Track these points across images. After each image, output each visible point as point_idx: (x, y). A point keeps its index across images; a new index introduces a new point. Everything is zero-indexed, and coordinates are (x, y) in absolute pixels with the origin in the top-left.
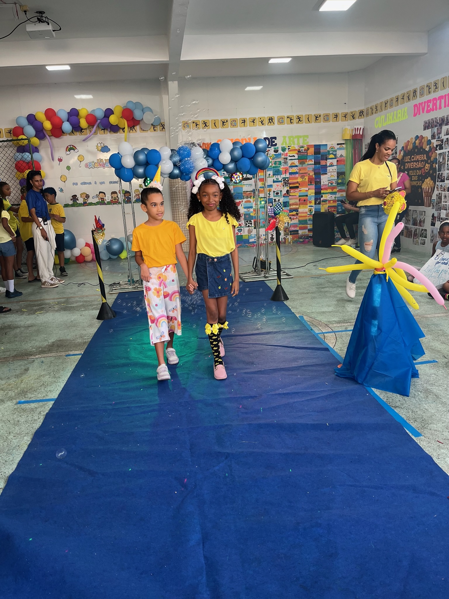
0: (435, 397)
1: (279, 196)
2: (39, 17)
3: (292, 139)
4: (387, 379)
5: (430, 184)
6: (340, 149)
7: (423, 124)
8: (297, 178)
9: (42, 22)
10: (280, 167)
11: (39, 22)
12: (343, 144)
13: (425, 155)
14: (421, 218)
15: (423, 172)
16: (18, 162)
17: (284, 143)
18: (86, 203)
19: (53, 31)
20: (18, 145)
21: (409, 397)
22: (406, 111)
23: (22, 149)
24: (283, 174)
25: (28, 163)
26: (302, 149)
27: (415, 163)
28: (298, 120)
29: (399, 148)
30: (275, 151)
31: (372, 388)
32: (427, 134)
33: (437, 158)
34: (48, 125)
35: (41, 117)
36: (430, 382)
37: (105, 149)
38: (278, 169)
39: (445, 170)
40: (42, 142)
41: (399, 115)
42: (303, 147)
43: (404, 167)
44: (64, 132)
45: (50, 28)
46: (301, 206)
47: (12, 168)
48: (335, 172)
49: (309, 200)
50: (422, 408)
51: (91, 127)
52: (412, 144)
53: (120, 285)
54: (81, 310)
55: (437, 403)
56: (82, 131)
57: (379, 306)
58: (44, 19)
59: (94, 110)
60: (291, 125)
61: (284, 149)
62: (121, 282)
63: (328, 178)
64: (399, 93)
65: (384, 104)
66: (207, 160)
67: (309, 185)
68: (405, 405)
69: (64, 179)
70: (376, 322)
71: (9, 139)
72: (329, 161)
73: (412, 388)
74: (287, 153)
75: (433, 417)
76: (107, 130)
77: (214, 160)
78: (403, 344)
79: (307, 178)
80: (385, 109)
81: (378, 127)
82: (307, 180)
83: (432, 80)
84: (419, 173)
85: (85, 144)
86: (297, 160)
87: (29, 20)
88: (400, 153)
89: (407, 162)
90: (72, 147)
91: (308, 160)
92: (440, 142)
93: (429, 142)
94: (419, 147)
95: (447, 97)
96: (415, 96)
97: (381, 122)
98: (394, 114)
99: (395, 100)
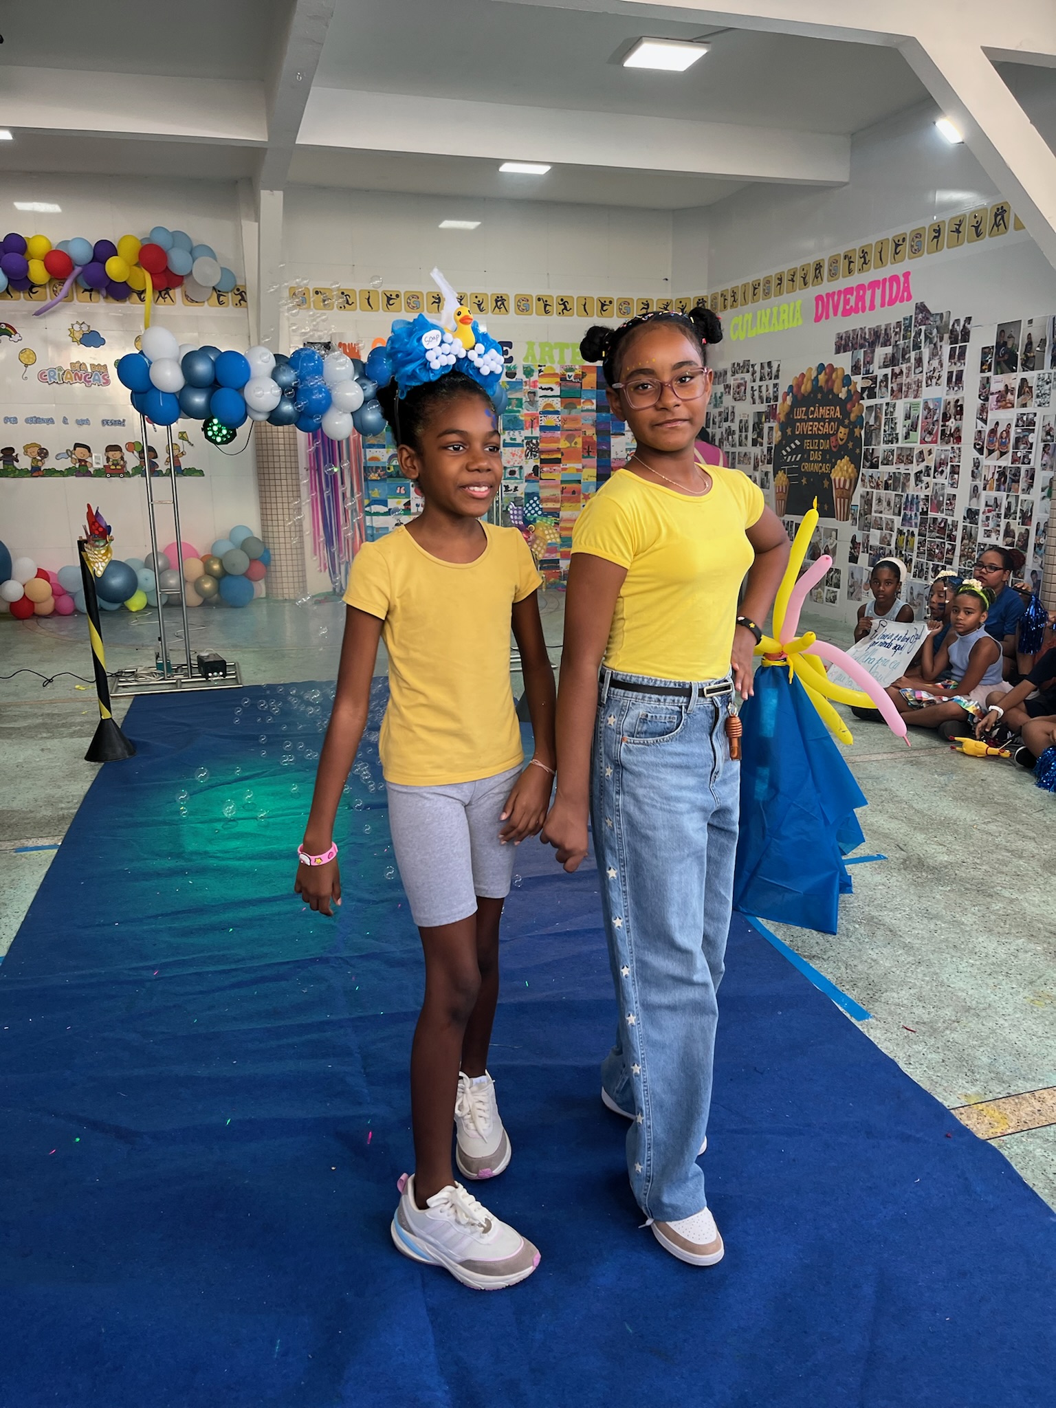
0: (889, 933)
1: (516, 479)
3: (547, 349)
4: (788, 897)
5: (847, 471)
7: (834, 340)
8: (557, 441)
10: (519, 411)
13: (838, 408)
14: (829, 544)
15: (834, 444)
17: (530, 358)
18: (39, 469)
21: (838, 935)
22: (798, 308)
24: (527, 429)
26: (570, 374)
27: (817, 423)
28: (563, 307)
29: (783, 388)
30: (508, 375)
31: (757, 918)
32: (843, 362)
33: (864, 415)
36: (876, 903)
37: (92, 339)
38: (515, 417)
39: (879, 443)
41: (784, 316)
42: (571, 370)
43: (793, 432)
46: (566, 504)
49: (582, 491)
50: (865, 958)
51: (56, 282)
52: (810, 382)
53: (136, 676)
54: (40, 736)
55: (894, 947)
56: (34, 291)
57: (772, 736)
59: (66, 242)
60: (546, 317)
61: (528, 372)
62: (140, 671)
63: (627, 444)
64: (785, 268)
65: (751, 289)
66: (362, 385)
67: (583, 457)
68: (831, 953)
70: (765, 772)
73: (840, 914)
74: (535, 382)
75: (890, 977)
76: (99, 292)
78: (823, 821)
79: (579, 440)
80: (753, 301)
81: (738, 337)
82: (580, 446)
83: (856, 245)
84: (825, 445)
85: (39, 322)
86: (559, 399)
88: (784, 400)
89: (801, 421)
90: (4, 327)
91: (582, 401)
92: (871, 382)
93: (847, 381)
94: (825, 390)
95: (888, 284)
96: (819, 278)
97: (745, 328)
98: (771, 314)
99: (774, 282)
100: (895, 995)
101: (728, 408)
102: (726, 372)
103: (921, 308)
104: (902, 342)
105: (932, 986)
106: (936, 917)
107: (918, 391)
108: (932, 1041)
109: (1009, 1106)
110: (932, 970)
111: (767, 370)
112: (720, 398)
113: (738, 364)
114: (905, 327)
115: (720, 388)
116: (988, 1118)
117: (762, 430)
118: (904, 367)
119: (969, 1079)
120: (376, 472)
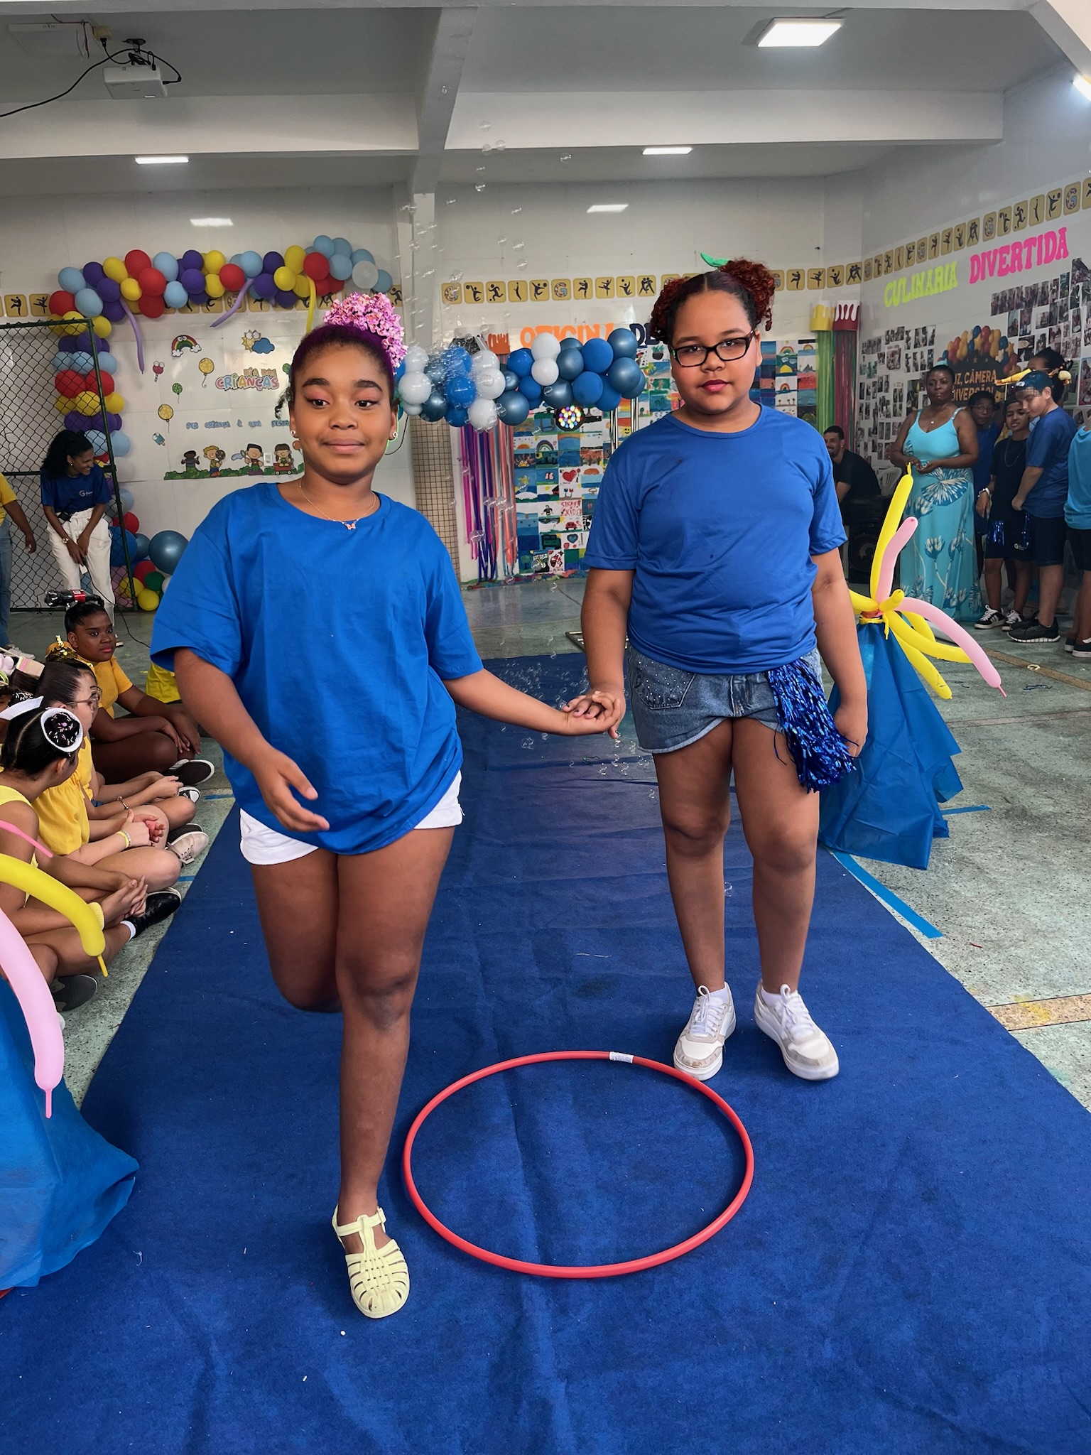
0: (976, 870)
2: (133, 52)
4: (883, 837)
6: (804, 352)
7: (989, 301)
9: (139, 63)
10: (666, 392)
11: (133, 64)
12: (813, 341)
13: (994, 371)
16: (64, 373)
18: (217, 469)
19: (164, 83)
20: (64, 334)
21: (926, 871)
22: (953, 269)
23: (70, 344)
25: (85, 377)
29: (938, 354)
30: (655, 356)
31: (852, 856)
32: (1000, 323)
34: (132, 289)
35: (116, 269)
36: (970, 845)
37: (263, 346)
38: (663, 398)
40: (118, 327)
41: (939, 279)
44: (169, 305)
45: (157, 76)
47: (51, 387)
48: (794, 405)
50: (948, 889)
51: (230, 294)
52: (965, 347)
55: (979, 881)
56: (211, 303)
58: (144, 56)
59: (239, 256)
64: (940, 229)
65: (906, 252)
66: (505, 376)
68: (916, 885)
69: (166, 414)
71: (44, 319)
72: (781, 381)
73: (932, 854)
75: (969, 905)
76: (268, 301)
77: (520, 378)
78: (917, 768)
80: (908, 265)
81: (892, 304)
83: (1012, 202)
85: (218, 333)
87: (110, 58)
90: (185, 339)
92: (1028, 343)
93: (1003, 343)
94: (981, 354)
95: (1044, 240)
96: (975, 238)
97: (899, 294)
98: (926, 276)
99: (929, 244)
100: (969, 919)
101: (882, 378)
102: (880, 341)
103: (1078, 264)
104: (1059, 300)
105: (1007, 913)
106: (1026, 858)
107: (1076, 350)
108: (996, 955)
109: (1054, 1005)
110: (1011, 900)
111: (921, 335)
112: (874, 367)
113: (893, 331)
114: (1062, 284)
115: (874, 357)
116: (1032, 1013)
117: (916, 399)
118: (1062, 325)
119: (1022, 984)
120: (525, 460)
